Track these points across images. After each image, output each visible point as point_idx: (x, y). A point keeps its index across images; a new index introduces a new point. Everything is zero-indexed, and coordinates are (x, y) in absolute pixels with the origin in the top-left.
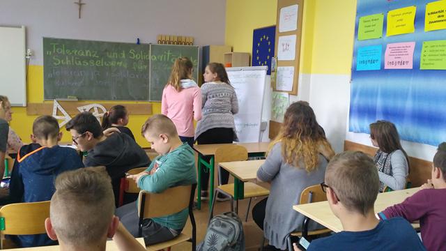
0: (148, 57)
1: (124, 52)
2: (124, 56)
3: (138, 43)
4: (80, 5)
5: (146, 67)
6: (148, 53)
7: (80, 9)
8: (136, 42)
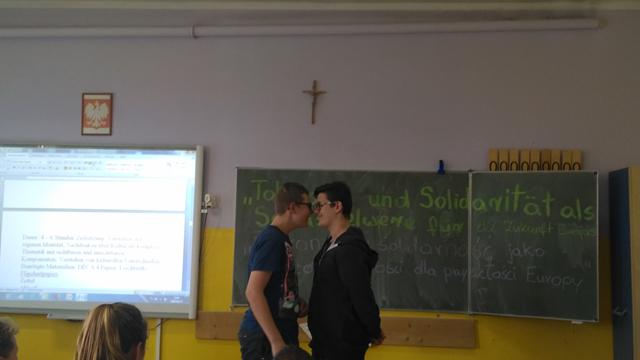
0: (464, 203)
1: (406, 192)
2: (407, 203)
3: (442, 170)
4: (316, 94)
5: (459, 227)
6: (464, 195)
7: (314, 104)
8: (435, 168)
